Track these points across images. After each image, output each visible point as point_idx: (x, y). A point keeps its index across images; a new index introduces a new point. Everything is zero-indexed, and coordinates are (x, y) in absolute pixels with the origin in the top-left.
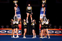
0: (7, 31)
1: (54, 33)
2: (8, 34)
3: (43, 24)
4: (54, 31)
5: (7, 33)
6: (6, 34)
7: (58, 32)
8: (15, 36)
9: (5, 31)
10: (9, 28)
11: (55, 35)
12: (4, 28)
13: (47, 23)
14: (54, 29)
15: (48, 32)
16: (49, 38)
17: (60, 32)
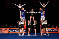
1: (52, 31)
4: (52, 30)
8: (21, 34)
9: (13, 30)
10: (16, 28)
12: (12, 28)
14: (52, 28)
16: (48, 35)
17: (57, 30)
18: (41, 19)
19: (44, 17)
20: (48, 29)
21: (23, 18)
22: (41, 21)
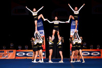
0: (26, 53)
1: (90, 55)
2: (28, 58)
3: (74, 43)
5: (25, 56)
6: (25, 58)
7: (95, 54)
8: (37, 60)
9: (24, 54)
10: (29, 49)
11: (92, 57)
13: (80, 42)
14: (90, 50)
15: (82, 54)
16: (84, 62)
17: (99, 53)
18: (72, 34)
19: (76, 30)
20: (82, 52)
21: (40, 33)
22: (71, 38)
